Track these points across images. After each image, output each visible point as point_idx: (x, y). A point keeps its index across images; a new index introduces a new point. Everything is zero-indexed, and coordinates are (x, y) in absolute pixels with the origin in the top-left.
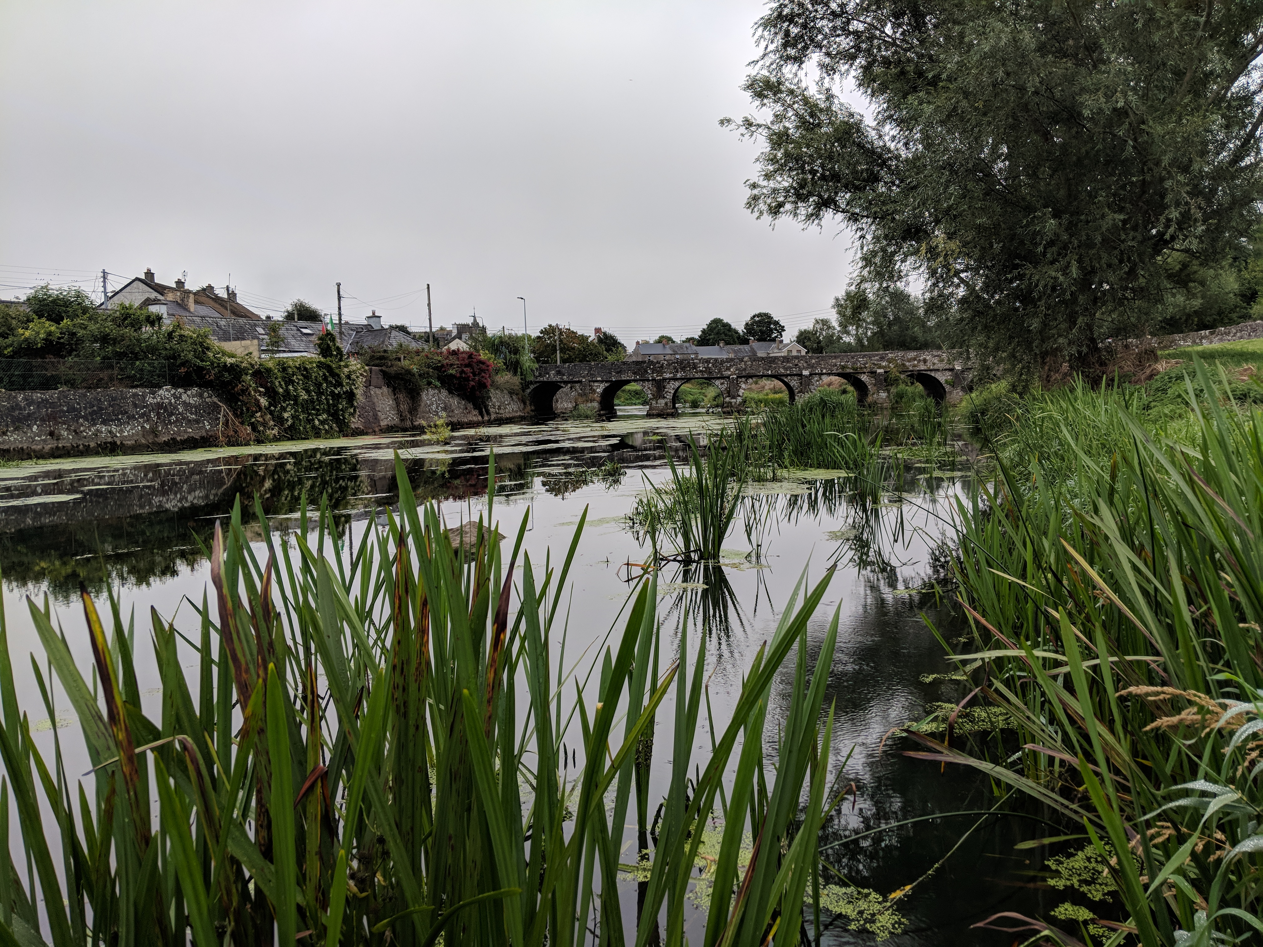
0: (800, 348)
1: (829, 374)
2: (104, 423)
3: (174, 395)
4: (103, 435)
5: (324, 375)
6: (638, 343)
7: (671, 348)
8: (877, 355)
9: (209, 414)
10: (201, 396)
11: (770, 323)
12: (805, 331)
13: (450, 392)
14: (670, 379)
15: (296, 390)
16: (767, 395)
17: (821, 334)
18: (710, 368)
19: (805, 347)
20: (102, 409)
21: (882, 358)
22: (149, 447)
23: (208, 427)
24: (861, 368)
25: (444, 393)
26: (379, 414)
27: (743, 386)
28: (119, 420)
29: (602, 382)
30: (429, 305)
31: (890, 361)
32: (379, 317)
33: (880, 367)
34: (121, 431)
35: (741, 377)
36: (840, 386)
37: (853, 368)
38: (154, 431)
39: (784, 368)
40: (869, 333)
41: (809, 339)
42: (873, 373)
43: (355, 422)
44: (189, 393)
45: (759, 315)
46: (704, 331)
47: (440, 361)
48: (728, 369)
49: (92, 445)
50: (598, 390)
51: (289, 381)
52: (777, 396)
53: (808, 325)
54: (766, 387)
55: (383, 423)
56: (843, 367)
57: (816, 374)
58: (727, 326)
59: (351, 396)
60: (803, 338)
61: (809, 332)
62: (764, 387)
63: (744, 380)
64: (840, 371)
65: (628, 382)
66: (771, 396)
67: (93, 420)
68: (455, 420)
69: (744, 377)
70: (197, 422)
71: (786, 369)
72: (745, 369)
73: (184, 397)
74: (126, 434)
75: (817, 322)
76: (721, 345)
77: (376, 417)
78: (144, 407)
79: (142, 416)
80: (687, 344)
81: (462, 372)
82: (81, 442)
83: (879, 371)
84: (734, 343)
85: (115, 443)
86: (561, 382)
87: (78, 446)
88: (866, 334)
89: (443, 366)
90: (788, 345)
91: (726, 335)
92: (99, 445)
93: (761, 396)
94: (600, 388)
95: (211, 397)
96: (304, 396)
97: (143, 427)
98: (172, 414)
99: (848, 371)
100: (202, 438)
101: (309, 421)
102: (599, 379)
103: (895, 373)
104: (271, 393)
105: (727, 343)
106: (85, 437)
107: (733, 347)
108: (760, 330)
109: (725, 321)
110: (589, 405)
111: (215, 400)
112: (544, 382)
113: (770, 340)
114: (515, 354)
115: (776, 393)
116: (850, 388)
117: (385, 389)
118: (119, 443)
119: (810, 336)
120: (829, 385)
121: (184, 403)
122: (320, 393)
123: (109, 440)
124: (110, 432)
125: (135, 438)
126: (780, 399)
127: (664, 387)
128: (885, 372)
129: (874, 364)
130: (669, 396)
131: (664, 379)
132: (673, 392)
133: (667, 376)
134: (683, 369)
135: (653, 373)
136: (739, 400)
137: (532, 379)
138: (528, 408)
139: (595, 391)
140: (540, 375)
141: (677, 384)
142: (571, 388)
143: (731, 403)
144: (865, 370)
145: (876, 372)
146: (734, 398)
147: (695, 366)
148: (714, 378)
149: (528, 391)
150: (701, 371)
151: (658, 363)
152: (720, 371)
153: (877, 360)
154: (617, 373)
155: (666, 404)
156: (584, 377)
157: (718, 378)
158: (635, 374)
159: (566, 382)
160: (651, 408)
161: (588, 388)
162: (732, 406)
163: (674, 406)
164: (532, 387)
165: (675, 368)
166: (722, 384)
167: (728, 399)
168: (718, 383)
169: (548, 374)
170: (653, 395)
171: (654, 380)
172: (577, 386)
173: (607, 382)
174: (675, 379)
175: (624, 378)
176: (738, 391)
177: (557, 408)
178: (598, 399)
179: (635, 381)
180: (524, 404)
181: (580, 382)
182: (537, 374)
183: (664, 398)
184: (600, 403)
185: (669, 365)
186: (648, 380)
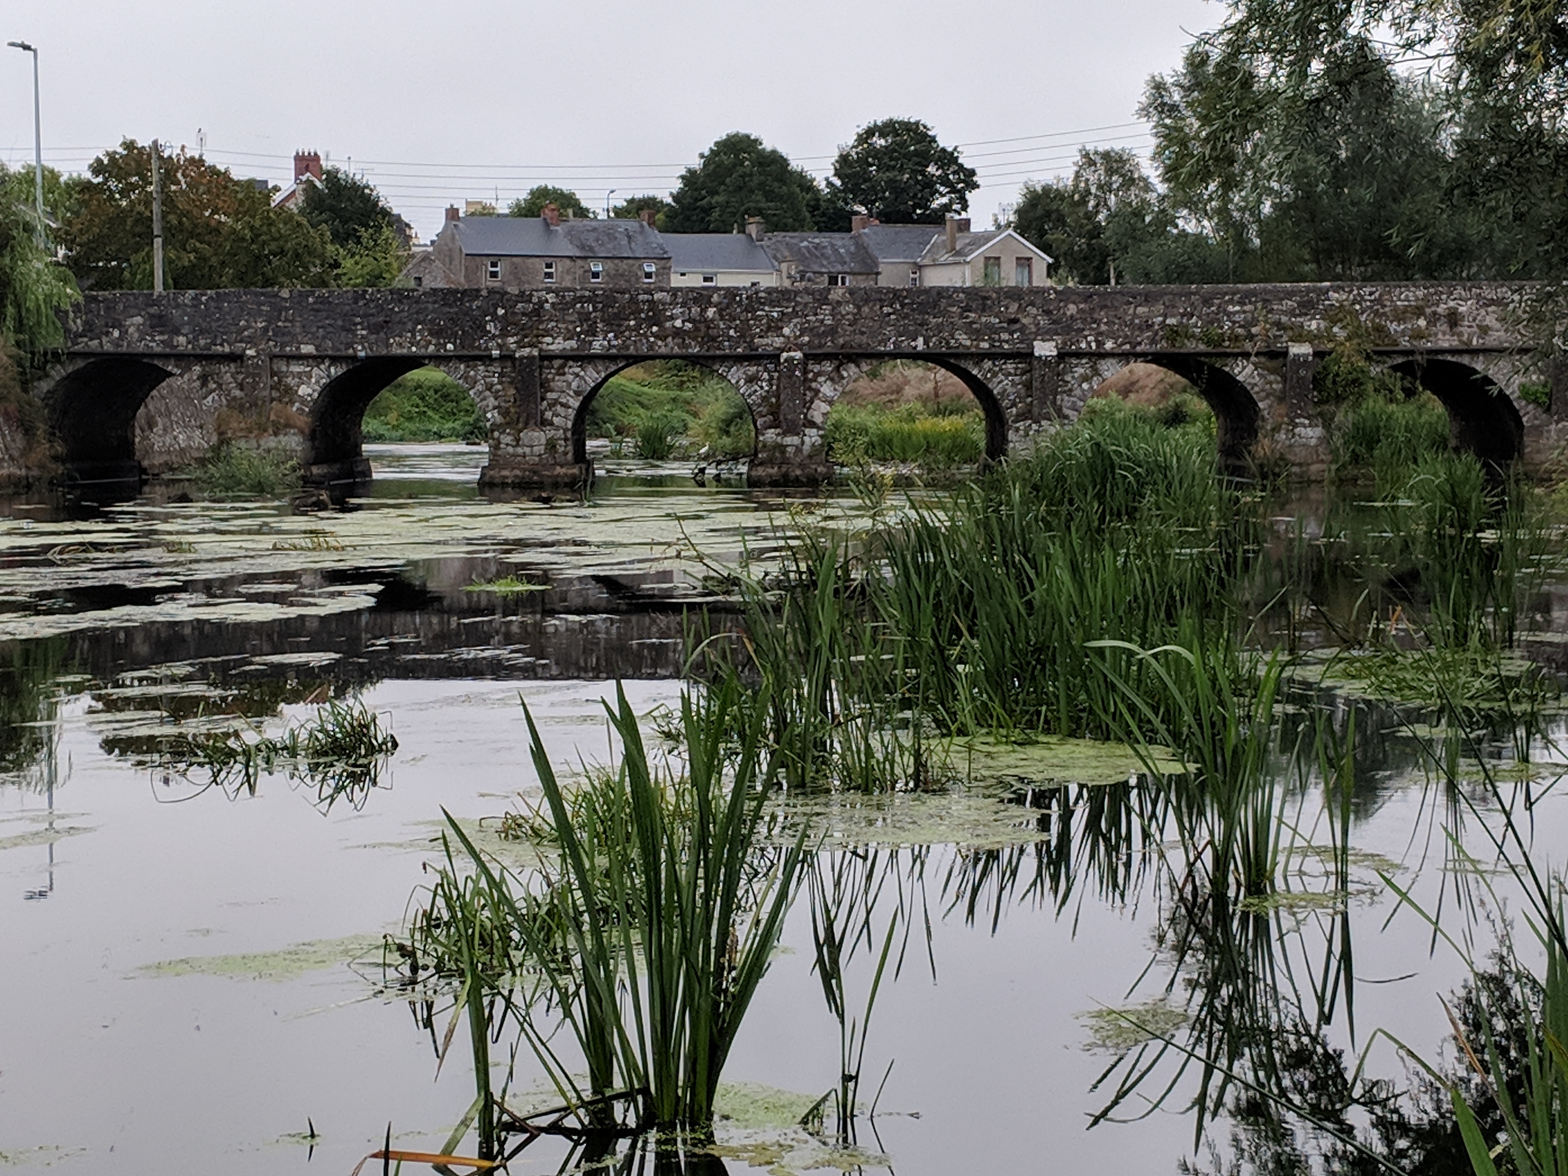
0: (1030, 249)
1: (1125, 357)
6: (452, 213)
7: (570, 234)
8: (1289, 295)
11: (924, 157)
12: (1047, 190)
14: (566, 357)
16: (911, 417)
17: (1102, 202)
18: (708, 323)
19: (1046, 248)
21: (1307, 307)
24: (1236, 338)
27: (827, 389)
29: (317, 359)
31: (1334, 316)
33: (1300, 337)
35: (818, 358)
36: (1164, 396)
37: (1206, 339)
39: (969, 329)
40: (1267, 208)
41: (1061, 220)
42: (1275, 358)
45: (889, 128)
46: (690, 179)
48: (774, 327)
50: (303, 390)
52: (946, 424)
54: (908, 391)
56: (1174, 334)
57: (1079, 355)
60: (1040, 215)
61: (1059, 195)
62: (899, 391)
63: (828, 366)
64: (1162, 346)
65: (417, 362)
66: (926, 424)
69: (828, 356)
71: (976, 334)
72: (832, 331)
75: (1088, 160)
76: (752, 229)
80: (631, 224)
83: (1296, 350)
84: (797, 225)
86: (165, 357)
88: (1255, 210)
90: (986, 237)
91: (769, 195)
93: (889, 423)
94: (309, 386)
99: (1192, 346)
102: (307, 349)
103: (1348, 355)
105: (774, 225)
107: (790, 237)
108: (892, 184)
109: (768, 145)
110: (270, 442)
112: (102, 356)
113: (923, 220)
115: (941, 412)
116: (1198, 405)
119: (1065, 208)
120: (1126, 391)
126: (955, 436)
127: (545, 386)
128: (1319, 355)
129: (1278, 325)
130: (563, 419)
131: (547, 358)
132: (575, 403)
133: (557, 345)
134: (614, 322)
135: (504, 334)
136: (812, 437)
137: (58, 342)
138: (43, 449)
139: (289, 393)
140: (89, 330)
141: (591, 376)
142: (204, 379)
143: (782, 448)
144: (1248, 346)
145: (1285, 354)
146: (793, 429)
147: (656, 315)
148: (724, 359)
149: (45, 386)
150: (678, 333)
151: (523, 296)
152: (744, 333)
153: (1292, 313)
154: (375, 329)
155: (551, 445)
156: (251, 341)
157: (739, 359)
158: (437, 333)
159: (184, 359)
160: (496, 459)
161: (266, 381)
162: (785, 461)
163: (580, 455)
164: (58, 372)
165: (584, 317)
166: (751, 380)
167: (770, 435)
168: (736, 374)
169: (118, 325)
170: (505, 413)
171: (507, 358)
172: (227, 372)
173: (335, 360)
174: (584, 359)
175: (399, 346)
176: (808, 405)
177: (149, 451)
178: (303, 421)
179: (439, 360)
180: (28, 431)
181: (236, 358)
182: (77, 324)
183: (544, 423)
184: (312, 436)
185: (563, 306)
186: (487, 359)
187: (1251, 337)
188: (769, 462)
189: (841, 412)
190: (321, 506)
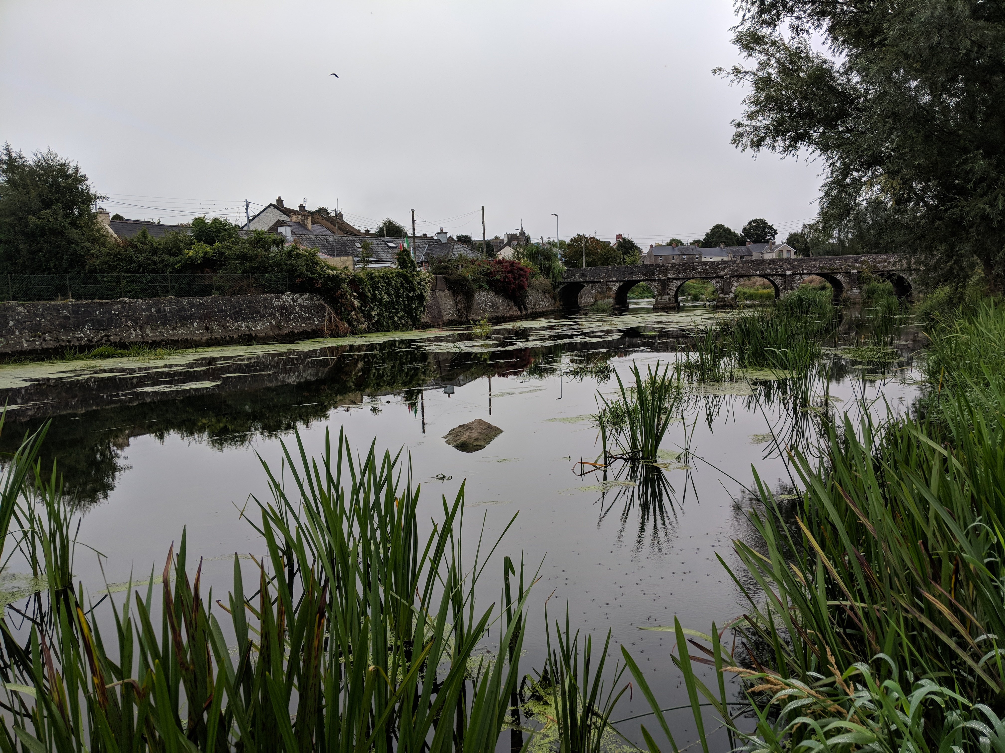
0: (790, 248)
1: (809, 274)
2: (244, 320)
3: (292, 299)
4: (243, 329)
5: (401, 282)
6: (652, 246)
7: (679, 249)
8: (852, 258)
9: (318, 312)
10: (312, 299)
11: (764, 227)
12: (795, 234)
13: (496, 293)
14: (673, 279)
15: (380, 294)
16: (758, 290)
17: (808, 236)
18: (707, 270)
19: (794, 248)
20: (241, 310)
21: (855, 261)
22: (275, 338)
23: (317, 323)
24: (837, 269)
25: (492, 294)
26: (443, 311)
27: (736, 284)
28: (254, 318)
29: (617, 282)
30: (483, 222)
31: (862, 263)
32: (446, 233)
33: (854, 268)
34: (256, 326)
35: (733, 277)
36: (820, 283)
37: (830, 269)
38: (278, 326)
39: (770, 269)
40: (850, 236)
41: (798, 241)
42: (847, 273)
43: (425, 318)
44: (303, 297)
45: (756, 221)
46: (707, 235)
47: (489, 269)
48: (722, 270)
49: (235, 336)
50: (614, 289)
51: (375, 288)
52: (766, 291)
53: (798, 229)
54: (757, 283)
55: (446, 318)
56: (822, 268)
57: (798, 274)
58: (727, 231)
59: (421, 298)
60: (793, 240)
61: (798, 235)
62: (755, 283)
63: (736, 279)
64: (819, 271)
65: (639, 281)
66: (761, 291)
67: (236, 318)
68: (499, 314)
69: (736, 276)
70: (309, 319)
71: (772, 270)
72: (737, 270)
73: (300, 300)
74: (259, 328)
75: (805, 226)
76: (722, 246)
77: (440, 314)
78: (272, 308)
79: (270, 315)
80: (693, 246)
81: (506, 277)
82: (227, 335)
83: (853, 271)
84: (733, 245)
85: (251, 335)
86: (584, 282)
87: (225, 338)
88: (847, 237)
89: (491, 273)
90: (779, 246)
91: (726, 238)
92: (240, 337)
93: (752, 291)
94: (615, 288)
95: (319, 300)
96: (386, 298)
97: (271, 323)
98: (290, 313)
99: (826, 271)
100: (313, 330)
101: (391, 318)
102: (615, 279)
103: (866, 272)
104: (362, 297)
105: (727, 245)
106: (230, 331)
107: (731, 248)
108: (756, 234)
109: (726, 226)
110: (606, 300)
111: (322, 302)
112: (570, 283)
113: (764, 242)
114: (548, 260)
115: (765, 288)
116: (828, 285)
117: (447, 292)
118: (254, 335)
120: (811, 282)
121: (300, 304)
122: (398, 297)
123: (247, 333)
124: (248, 327)
125: (266, 331)
126: (768, 294)
127: (668, 286)
128: (859, 272)
129: (849, 265)
130: (672, 293)
131: (668, 279)
132: (675, 289)
133: (671, 276)
134: (684, 271)
135: (659, 274)
136: (732, 295)
137: (561, 280)
138: (558, 303)
139: (610, 289)
140: (568, 277)
141: (679, 283)
142: (592, 287)
143: (724, 298)
144: (841, 271)
145: (850, 272)
146: (727, 294)
147: (694, 268)
148: (710, 278)
149: (558, 290)
150: (699, 272)
151: (663, 265)
152: (715, 272)
153: (852, 262)
154: (629, 274)
155: (669, 299)
156: (602, 278)
157: (714, 278)
158: (644, 275)
159: (588, 283)
160: (657, 303)
161: (605, 287)
162: (725, 301)
163: (677, 301)
164: (561, 287)
165: (678, 269)
166: (717, 282)
167: (721, 295)
168: (713, 281)
169: (574, 276)
170: (659, 292)
171: (659, 279)
172: (597, 285)
173: (621, 282)
174: (677, 279)
175: (635, 278)
176: (730, 288)
177: (581, 303)
178: (614, 296)
179: (643, 280)
180: (555, 300)
181: (599, 282)
182: (565, 276)
183: (668, 294)
184: (615, 299)
185: (673, 267)
186: (655, 280)
187: (841, 268)
188: (721, 301)
189: (740, 289)
190: (616, 315)
